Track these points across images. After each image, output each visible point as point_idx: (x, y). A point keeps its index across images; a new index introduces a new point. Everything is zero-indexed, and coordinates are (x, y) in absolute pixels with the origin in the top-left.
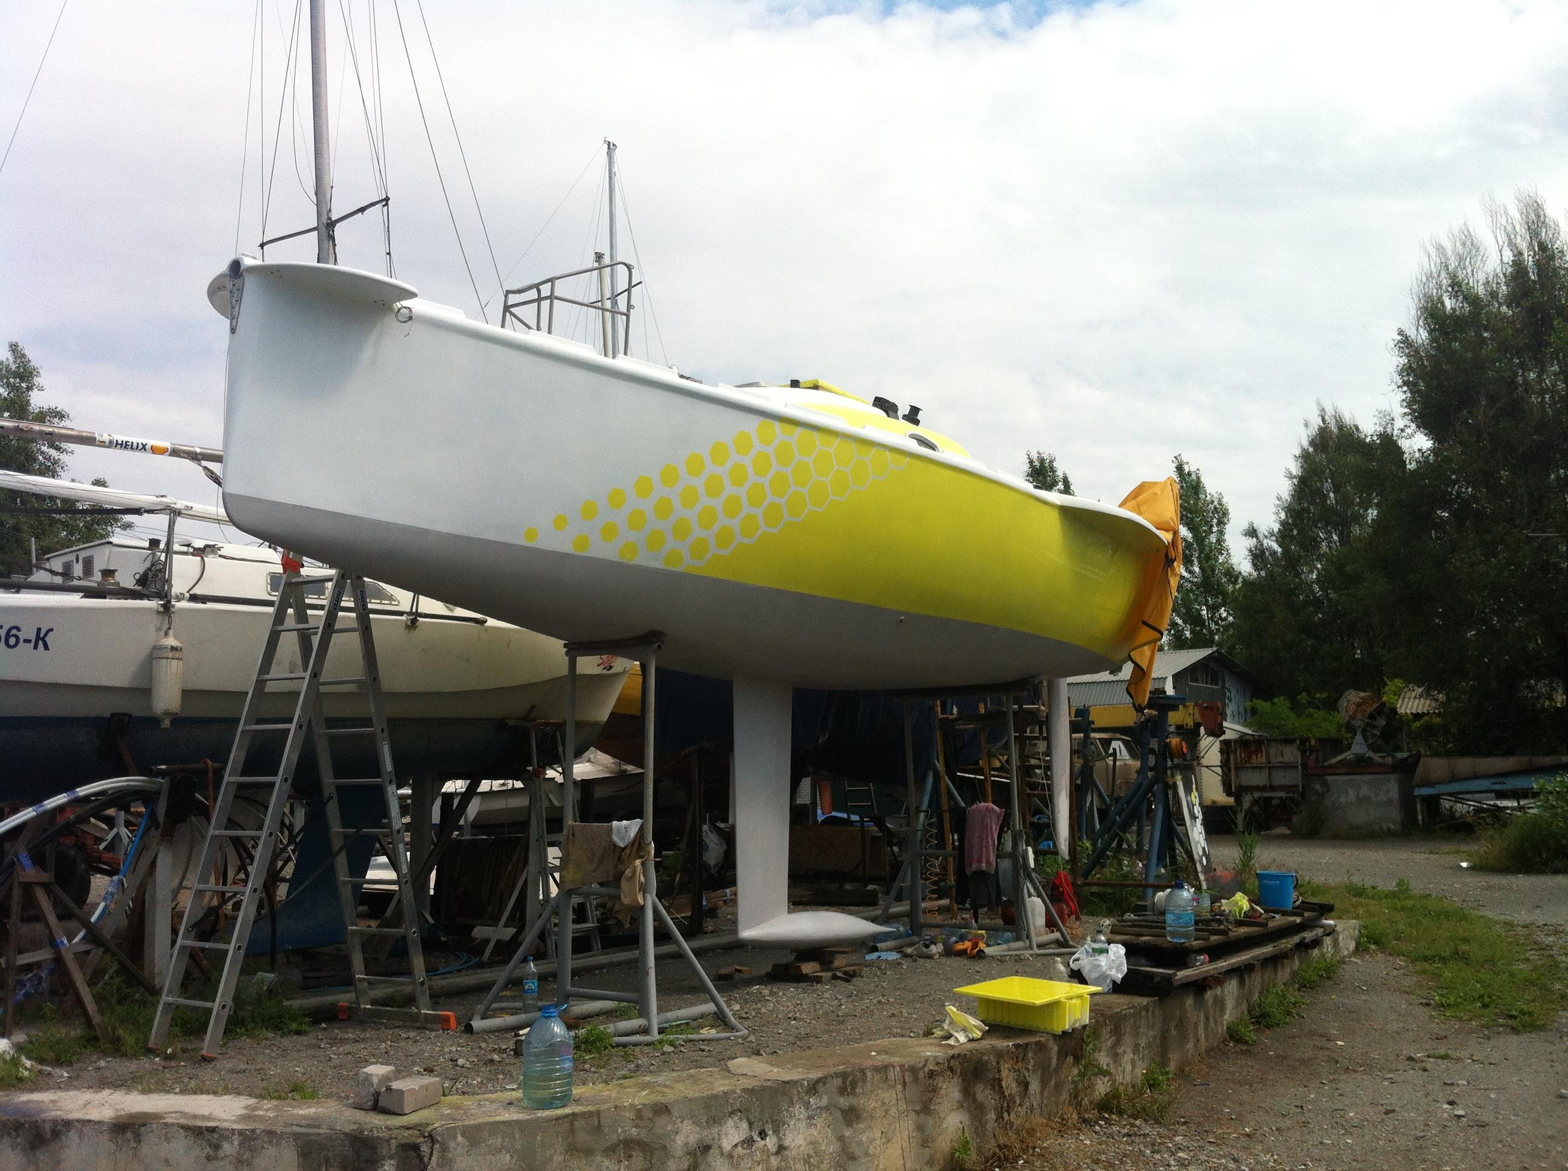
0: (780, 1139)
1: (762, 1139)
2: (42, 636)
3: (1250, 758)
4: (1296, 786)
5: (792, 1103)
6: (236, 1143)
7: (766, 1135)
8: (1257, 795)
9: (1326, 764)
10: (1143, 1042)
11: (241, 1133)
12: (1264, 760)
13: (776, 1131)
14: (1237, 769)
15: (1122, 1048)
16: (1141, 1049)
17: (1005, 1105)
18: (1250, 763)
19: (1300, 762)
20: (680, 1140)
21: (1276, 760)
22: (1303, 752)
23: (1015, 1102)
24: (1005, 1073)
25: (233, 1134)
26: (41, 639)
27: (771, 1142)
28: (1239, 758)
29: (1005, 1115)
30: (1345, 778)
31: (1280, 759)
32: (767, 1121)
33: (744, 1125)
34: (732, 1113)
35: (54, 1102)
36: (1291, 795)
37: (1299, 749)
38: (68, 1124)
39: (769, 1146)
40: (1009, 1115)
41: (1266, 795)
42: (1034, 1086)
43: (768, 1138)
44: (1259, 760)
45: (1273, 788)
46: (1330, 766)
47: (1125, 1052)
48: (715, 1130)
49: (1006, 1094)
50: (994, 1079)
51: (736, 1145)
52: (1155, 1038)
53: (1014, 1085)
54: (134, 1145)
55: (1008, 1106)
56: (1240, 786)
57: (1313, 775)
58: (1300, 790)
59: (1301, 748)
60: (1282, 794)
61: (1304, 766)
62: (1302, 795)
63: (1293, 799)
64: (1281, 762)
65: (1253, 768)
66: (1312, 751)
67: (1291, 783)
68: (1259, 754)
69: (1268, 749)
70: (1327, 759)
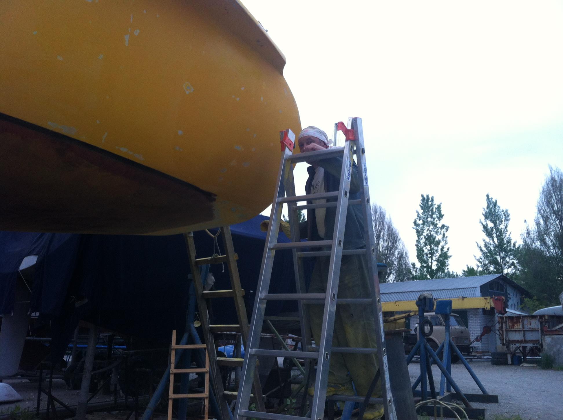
3: (513, 326)
4: (538, 340)
8: (518, 345)
9: (554, 329)
12: (521, 327)
14: (507, 331)
18: (514, 328)
19: (540, 328)
21: (527, 327)
22: (541, 323)
28: (508, 326)
31: (529, 326)
36: (536, 345)
37: (539, 321)
41: (522, 345)
44: (518, 327)
45: (526, 341)
46: (556, 330)
56: (509, 340)
57: (547, 335)
58: (540, 343)
59: (540, 320)
60: (531, 345)
61: (542, 330)
62: (541, 345)
63: (537, 347)
64: (530, 328)
65: (516, 331)
66: (546, 322)
67: (535, 339)
68: (518, 324)
69: (523, 321)
70: (554, 326)
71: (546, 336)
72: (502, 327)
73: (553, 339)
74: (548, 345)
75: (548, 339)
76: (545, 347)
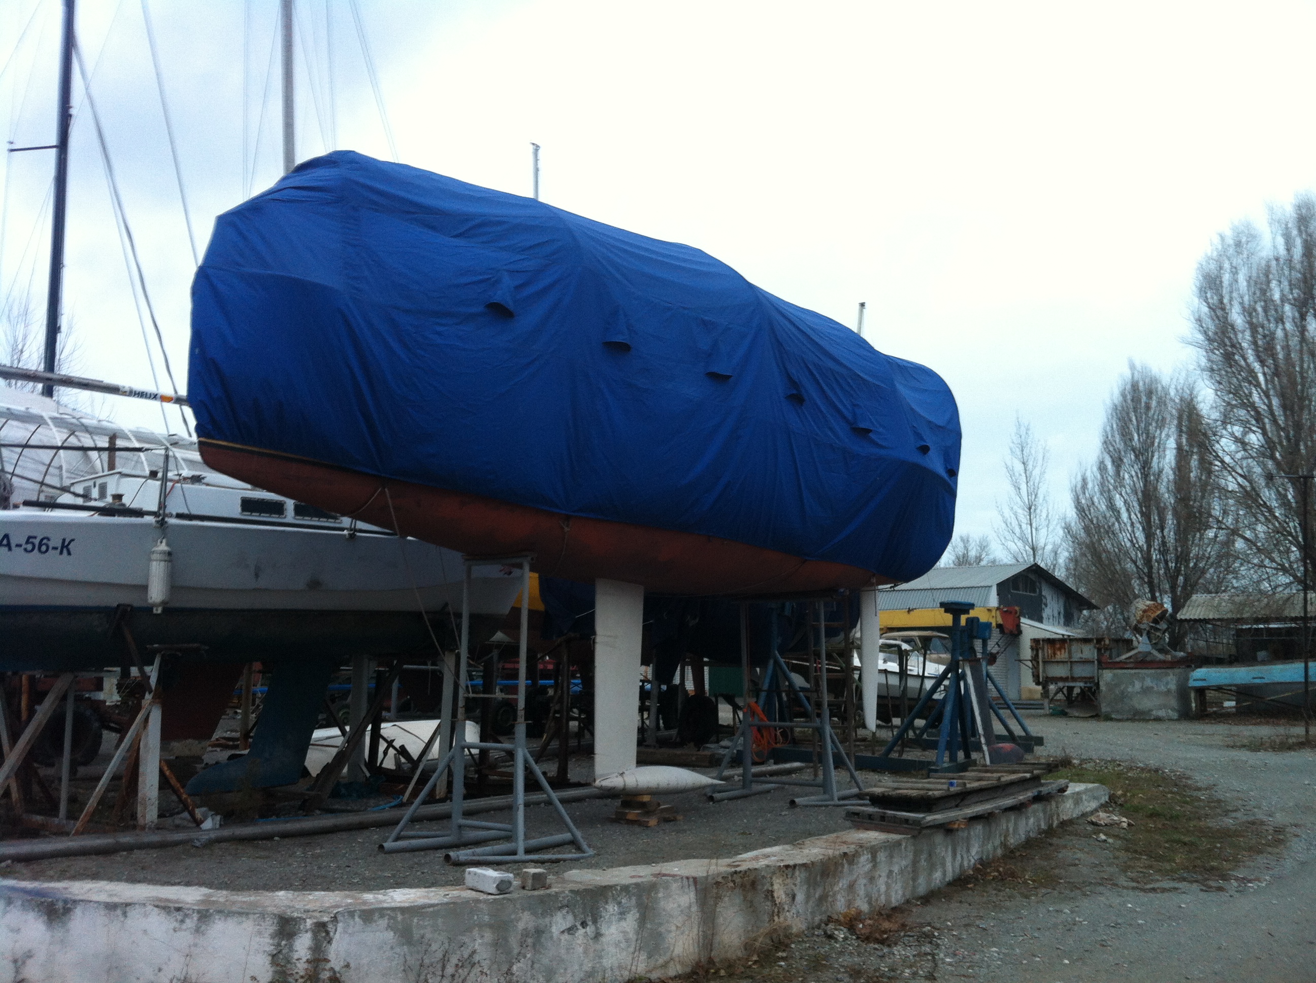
0: (597, 928)
1: (583, 928)
2: (66, 544)
3: (1055, 654)
4: (1093, 678)
5: (607, 903)
6: (195, 919)
7: (587, 925)
8: (1061, 684)
9: (1118, 660)
10: (896, 869)
11: (199, 912)
12: (1067, 655)
13: (595, 922)
14: (1044, 662)
15: (878, 873)
16: (894, 874)
17: (776, 910)
18: (1055, 658)
19: (1096, 658)
20: (521, 926)
21: (1076, 656)
22: (1099, 650)
23: (784, 909)
24: (776, 887)
25: (193, 913)
26: (65, 547)
27: (590, 929)
28: (1046, 654)
29: (776, 918)
30: (1133, 671)
31: (1080, 655)
32: (588, 915)
33: (570, 917)
34: (560, 908)
35: (66, 889)
36: (1088, 685)
37: (1095, 647)
38: (75, 902)
39: (589, 933)
40: (779, 917)
41: (1067, 684)
42: (800, 897)
43: (588, 927)
44: (1062, 656)
45: (1074, 679)
46: (1121, 662)
47: (880, 876)
48: (547, 920)
49: (777, 902)
50: (768, 891)
51: (563, 932)
52: (906, 867)
53: (783, 896)
54: (122, 919)
55: (779, 912)
56: (1047, 677)
57: (1106, 668)
58: (1096, 681)
59: (1097, 646)
60: (1082, 684)
61: (1099, 662)
62: (1098, 685)
63: (1090, 688)
64: (1081, 658)
65: (1057, 662)
66: (1106, 649)
67: (1088, 675)
68: (1063, 651)
69: (1070, 646)
70: (1118, 656)
71: (1104, 671)
72: (1037, 655)
73: (1114, 675)
74: (1107, 684)
75: (1107, 675)
76: (1103, 687)
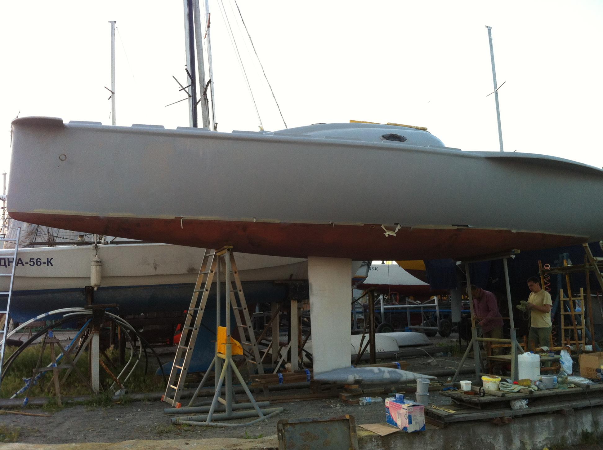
2: (49, 261)
26: (49, 262)
